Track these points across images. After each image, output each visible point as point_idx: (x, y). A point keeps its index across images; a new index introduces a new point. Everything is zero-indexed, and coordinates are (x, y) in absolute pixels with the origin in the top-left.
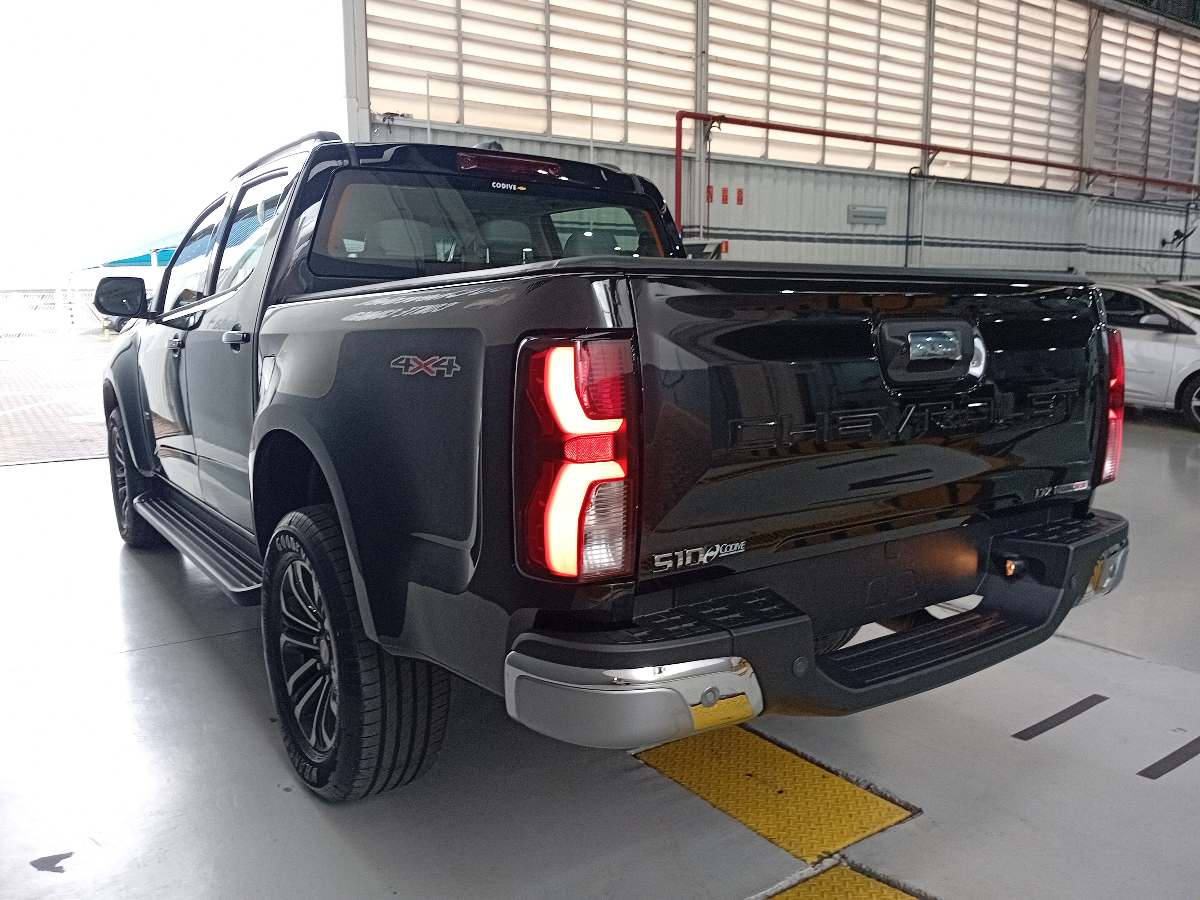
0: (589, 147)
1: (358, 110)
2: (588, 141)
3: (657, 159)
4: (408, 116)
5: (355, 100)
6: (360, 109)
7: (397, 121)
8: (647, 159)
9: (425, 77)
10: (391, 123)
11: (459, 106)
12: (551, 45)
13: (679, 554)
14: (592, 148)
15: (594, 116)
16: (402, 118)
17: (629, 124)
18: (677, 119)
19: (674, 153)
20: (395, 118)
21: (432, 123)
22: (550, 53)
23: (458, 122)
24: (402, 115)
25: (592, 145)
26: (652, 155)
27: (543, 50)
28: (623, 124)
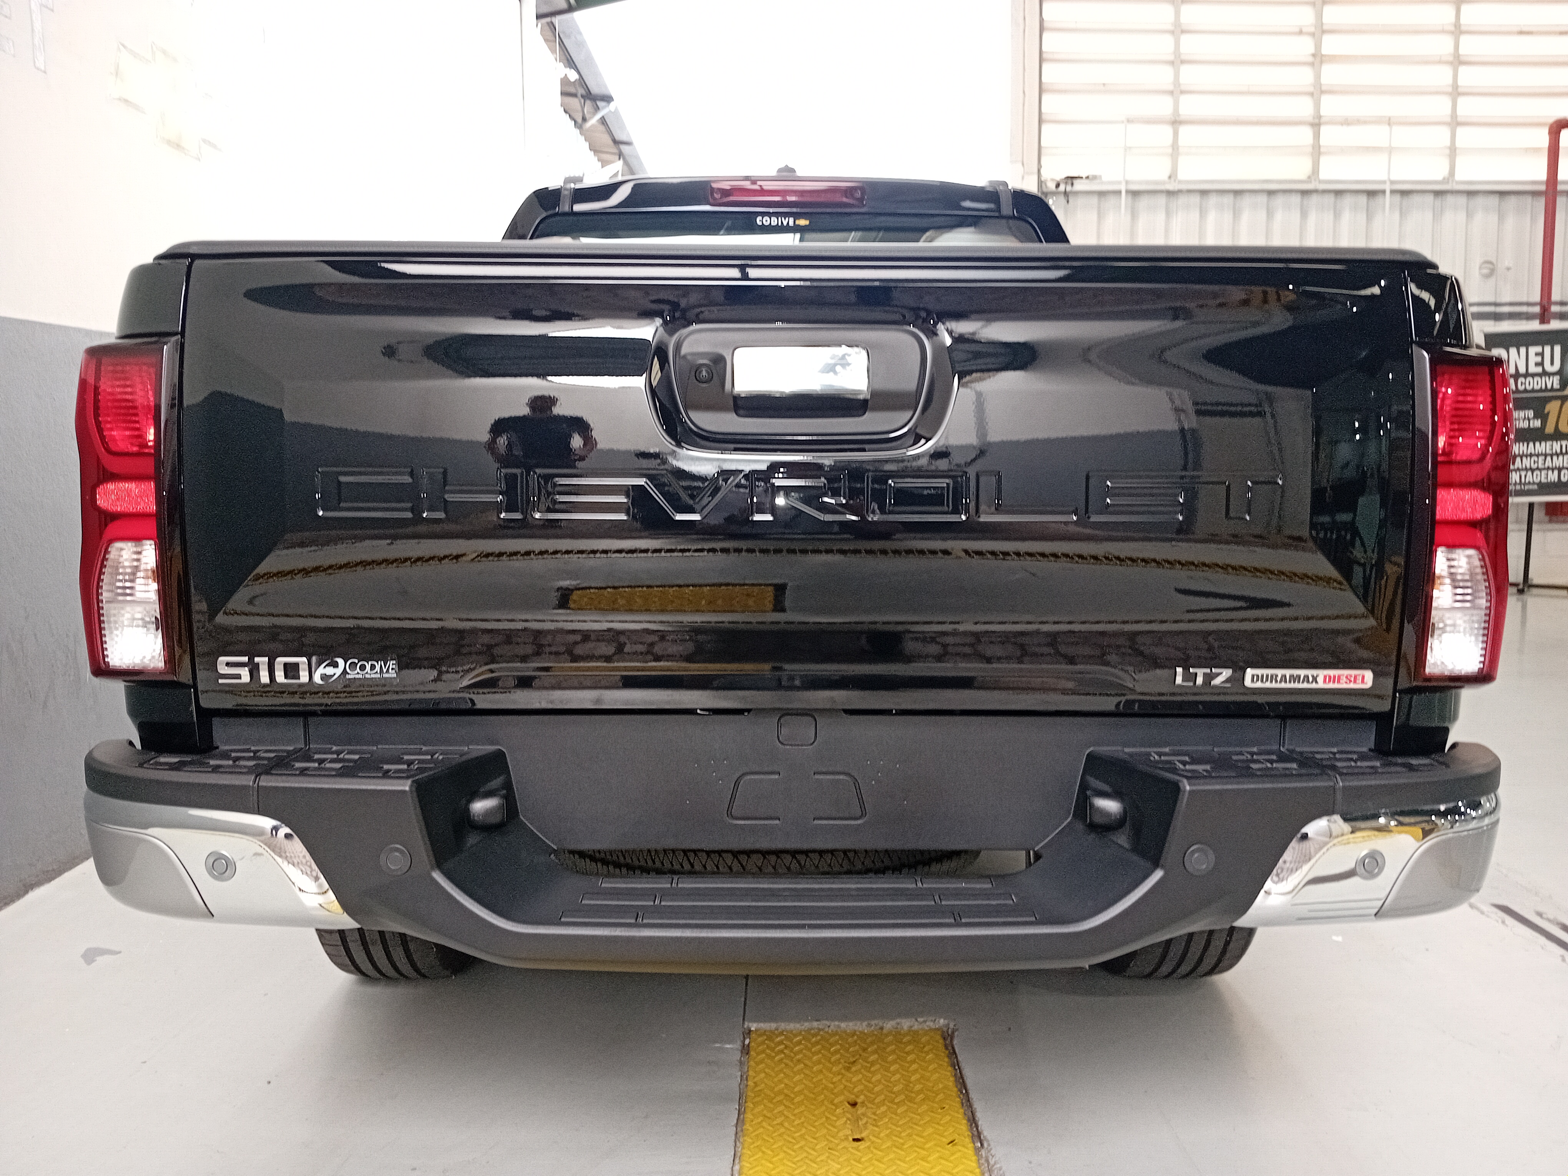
0: (1384, 192)
1: (1023, 178)
2: (1384, 182)
3: (1512, 200)
4: (1095, 178)
5: (1021, 165)
6: (1026, 177)
7: (1079, 186)
8: (1494, 200)
9: (1123, 122)
10: (1069, 188)
11: (1172, 155)
12: (1324, 52)
13: (262, 661)
14: (1388, 193)
15: (1393, 145)
16: (1087, 181)
17: (1457, 151)
18: (1550, 133)
19: (1543, 188)
20: (1075, 182)
21: (1127, 182)
22: (1321, 62)
23: (1170, 177)
24: (1087, 177)
25: (1388, 188)
26: (1502, 194)
27: (1311, 59)
28: (1448, 151)
